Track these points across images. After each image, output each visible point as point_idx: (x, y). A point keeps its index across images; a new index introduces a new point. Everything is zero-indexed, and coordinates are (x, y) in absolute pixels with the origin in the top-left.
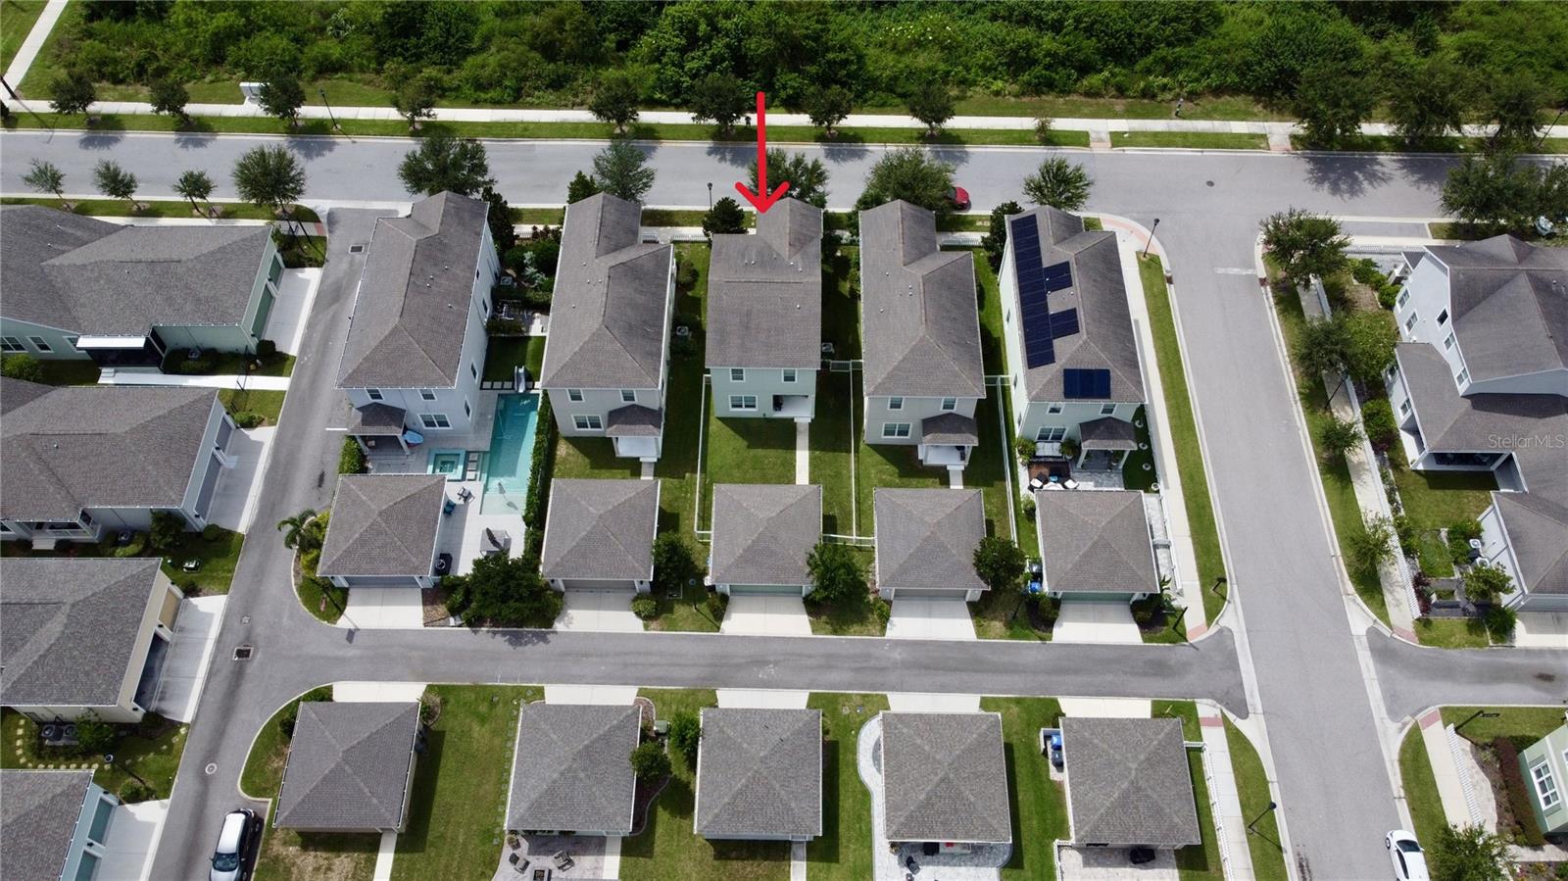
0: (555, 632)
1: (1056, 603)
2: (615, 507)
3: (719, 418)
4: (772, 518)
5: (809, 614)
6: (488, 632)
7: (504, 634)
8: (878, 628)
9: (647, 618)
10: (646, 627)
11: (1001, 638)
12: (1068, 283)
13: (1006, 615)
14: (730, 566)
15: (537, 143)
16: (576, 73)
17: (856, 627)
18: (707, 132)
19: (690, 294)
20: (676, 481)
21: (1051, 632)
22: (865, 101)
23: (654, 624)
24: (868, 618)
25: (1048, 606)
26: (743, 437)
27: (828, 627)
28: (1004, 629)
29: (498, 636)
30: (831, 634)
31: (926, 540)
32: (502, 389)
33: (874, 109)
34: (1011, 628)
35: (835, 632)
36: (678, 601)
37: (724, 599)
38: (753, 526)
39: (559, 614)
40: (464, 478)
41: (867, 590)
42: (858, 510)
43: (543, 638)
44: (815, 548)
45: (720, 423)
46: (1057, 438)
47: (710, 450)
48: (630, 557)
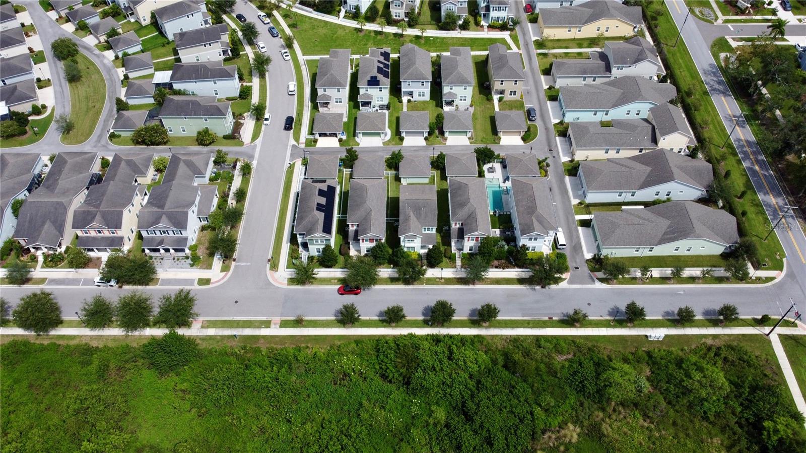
12: (318, 204)
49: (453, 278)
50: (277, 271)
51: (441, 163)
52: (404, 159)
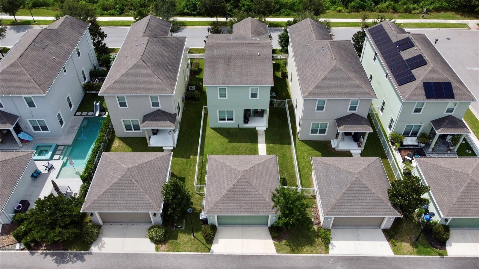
0: (91, 253)
1: (447, 228)
2: (140, 165)
3: (212, 128)
4: (247, 170)
5: (274, 238)
6: (42, 254)
7: (53, 255)
8: (323, 248)
9: (158, 242)
10: (157, 249)
11: (411, 254)
13: (410, 238)
14: (217, 202)
15: (127, 27)
16: (149, 4)
17: (307, 248)
18: (208, 23)
19: (197, 76)
20: (184, 160)
21: (445, 249)
22: (280, 13)
23: (163, 247)
24: (315, 242)
25: (442, 230)
26: (226, 137)
27: (288, 248)
28: (411, 248)
29: (49, 257)
30: (290, 252)
31: (353, 183)
32: (87, 115)
33: (285, 16)
34: (417, 247)
35: (293, 251)
36: (182, 231)
37: (214, 228)
38: (234, 175)
39: (94, 240)
40: (51, 158)
41: (311, 223)
43: (81, 258)
44: (277, 190)
45: (212, 130)
46: (414, 134)
47: (206, 144)
48: (147, 196)
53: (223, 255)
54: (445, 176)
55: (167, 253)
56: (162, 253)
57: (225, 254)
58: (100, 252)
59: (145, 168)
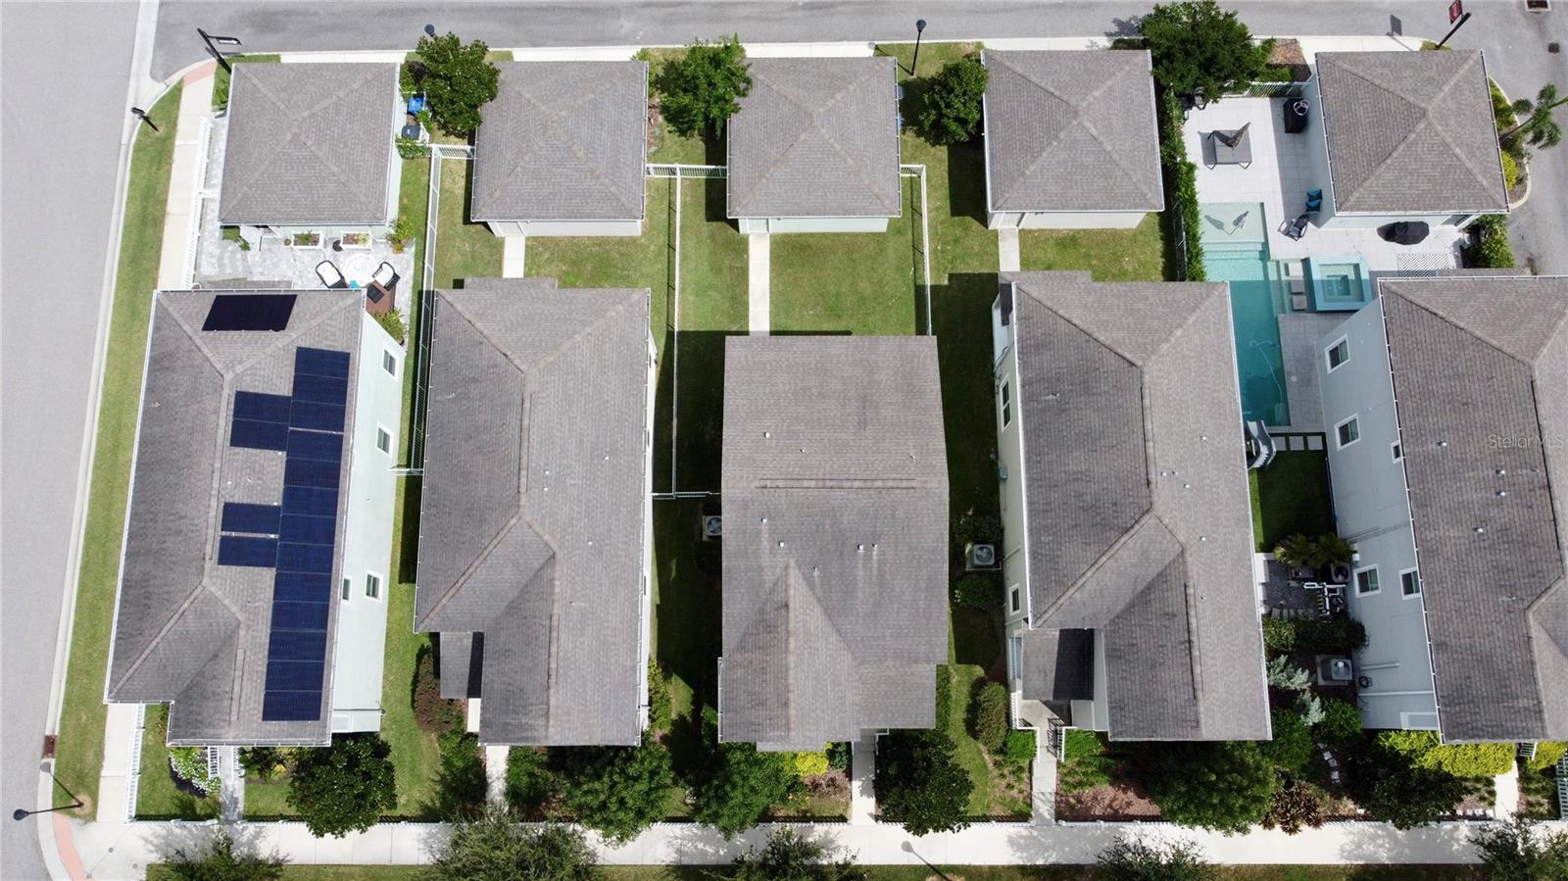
0: (1108, 35)
10: (979, 44)
23: (970, 52)
32: (1290, 434)
42: (671, 235)
43: (1124, 27)
49: (1010, 868)
50: (92, 817)
51: (962, 122)
52: (755, 93)
53: (849, 40)
54: (346, 146)
55: (959, 41)
56: (970, 41)
57: (845, 42)
58: (1091, 38)
59: (1041, 134)
